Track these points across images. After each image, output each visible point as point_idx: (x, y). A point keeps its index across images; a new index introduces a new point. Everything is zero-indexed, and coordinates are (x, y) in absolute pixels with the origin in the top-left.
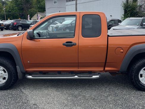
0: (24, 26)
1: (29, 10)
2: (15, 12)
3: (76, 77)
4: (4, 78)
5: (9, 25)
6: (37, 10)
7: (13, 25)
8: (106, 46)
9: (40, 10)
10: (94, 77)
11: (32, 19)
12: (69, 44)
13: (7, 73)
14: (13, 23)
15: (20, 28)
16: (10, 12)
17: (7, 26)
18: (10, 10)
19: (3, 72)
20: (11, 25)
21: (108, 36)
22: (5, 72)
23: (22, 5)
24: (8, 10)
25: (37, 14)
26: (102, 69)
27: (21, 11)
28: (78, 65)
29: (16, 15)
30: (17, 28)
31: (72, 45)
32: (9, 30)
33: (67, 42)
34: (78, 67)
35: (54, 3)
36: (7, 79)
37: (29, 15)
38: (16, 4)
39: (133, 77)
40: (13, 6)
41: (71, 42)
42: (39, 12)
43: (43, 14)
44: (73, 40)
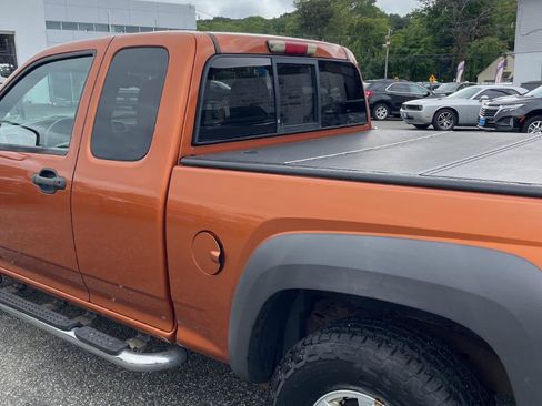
0: (396, 104)
3: (72, 333)
6: (506, 43)
11: (479, 77)
16: (406, 53)
24: (398, 46)
27: (442, 49)
28: (84, 281)
29: (423, 64)
34: (87, 290)
37: (462, 64)
38: (429, 26)
40: (417, 33)
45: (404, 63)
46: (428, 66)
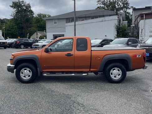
0: (26, 45)
1: (29, 29)
2: (15, 30)
3: (73, 74)
4: (29, 76)
5: (12, 43)
6: (37, 29)
7: (16, 44)
8: (90, 57)
9: (39, 29)
10: (84, 74)
11: (31, 37)
12: (69, 55)
13: (31, 73)
14: (16, 42)
15: (22, 47)
16: (10, 30)
17: (10, 44)
18: (10, 29)
19: (29, 72)
20: (14, 43)
21: (91, 50)
22: (30, 72)
23: (22, 24)
24: (7, 28)
25: (37, 32)
26: (88, 70)
27: (20, 30)
28: (75, 67)
29: (15, 33)
30: (19, 46)
31: (71, 56)
32: (12, 48)
33: (68, 54)
34: (74, 68)
35: (55, 23)
36: (31, 76)
37: (28, 34)
38: (16, 23)
39: (107, 74)
40: (12, 25)
41: (70, 54)
42: (39, 30)
43: (42, 33)
44: (71, 53)
45: (9, 33)
46: (17, 34)
